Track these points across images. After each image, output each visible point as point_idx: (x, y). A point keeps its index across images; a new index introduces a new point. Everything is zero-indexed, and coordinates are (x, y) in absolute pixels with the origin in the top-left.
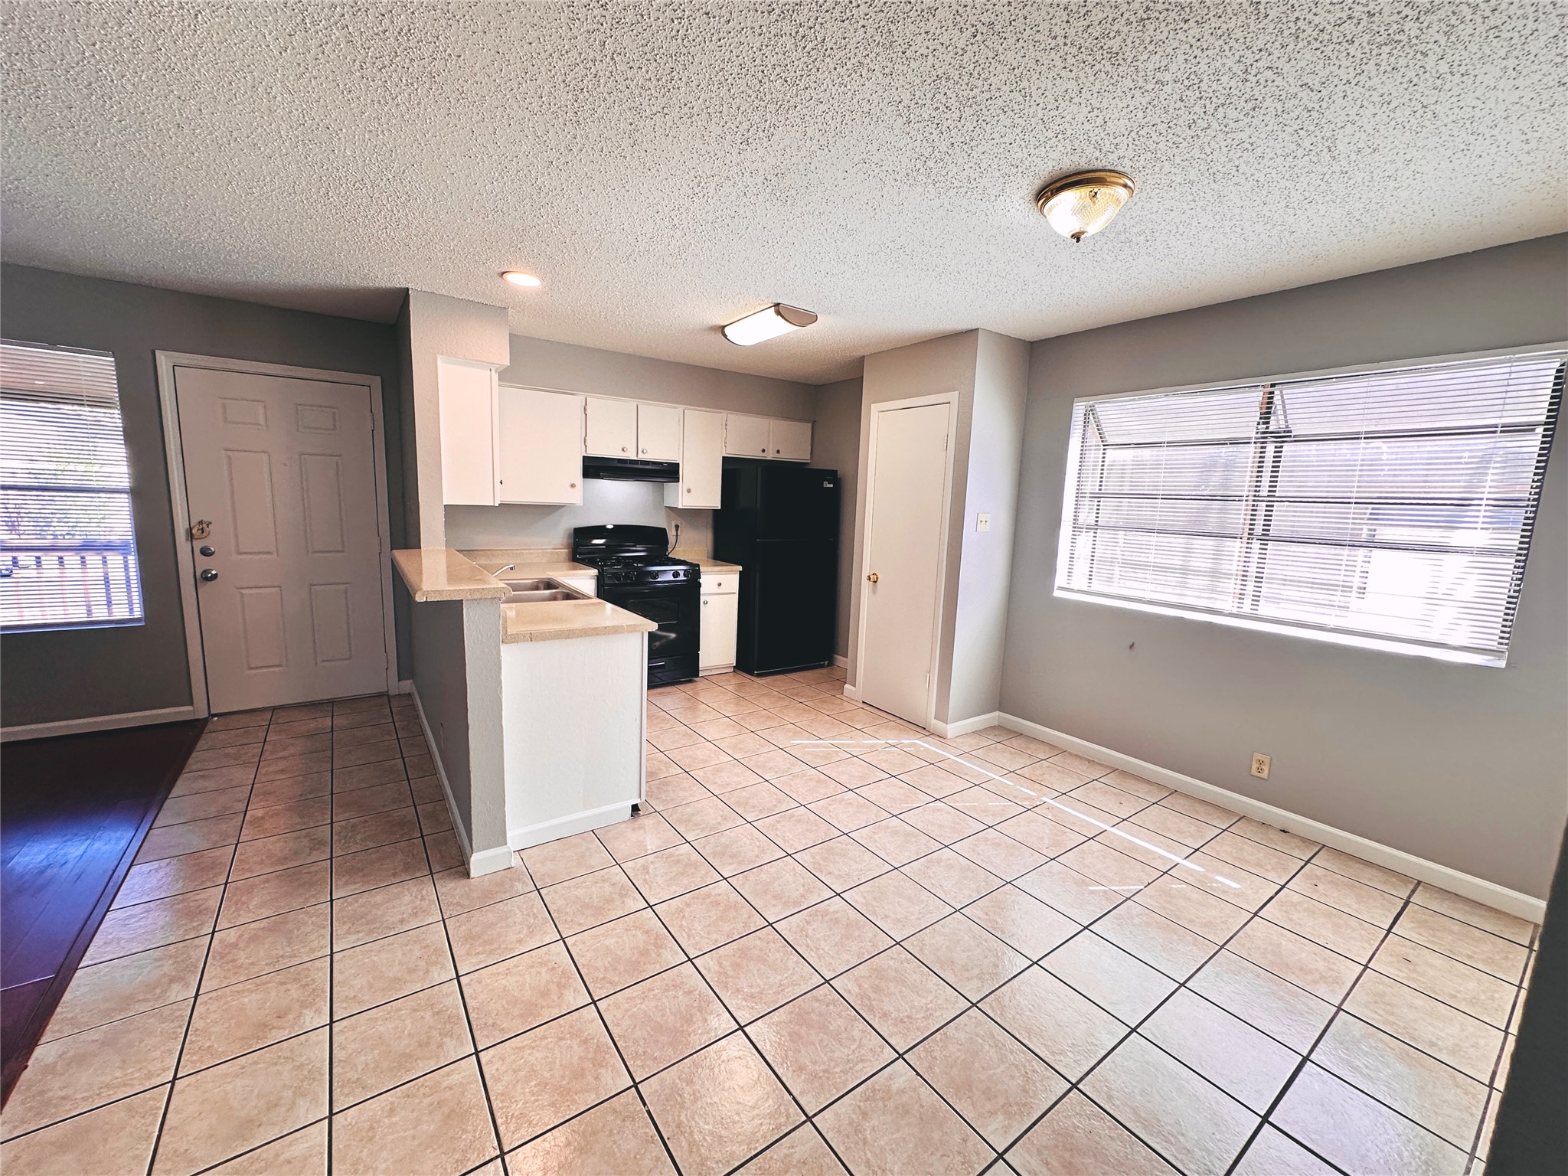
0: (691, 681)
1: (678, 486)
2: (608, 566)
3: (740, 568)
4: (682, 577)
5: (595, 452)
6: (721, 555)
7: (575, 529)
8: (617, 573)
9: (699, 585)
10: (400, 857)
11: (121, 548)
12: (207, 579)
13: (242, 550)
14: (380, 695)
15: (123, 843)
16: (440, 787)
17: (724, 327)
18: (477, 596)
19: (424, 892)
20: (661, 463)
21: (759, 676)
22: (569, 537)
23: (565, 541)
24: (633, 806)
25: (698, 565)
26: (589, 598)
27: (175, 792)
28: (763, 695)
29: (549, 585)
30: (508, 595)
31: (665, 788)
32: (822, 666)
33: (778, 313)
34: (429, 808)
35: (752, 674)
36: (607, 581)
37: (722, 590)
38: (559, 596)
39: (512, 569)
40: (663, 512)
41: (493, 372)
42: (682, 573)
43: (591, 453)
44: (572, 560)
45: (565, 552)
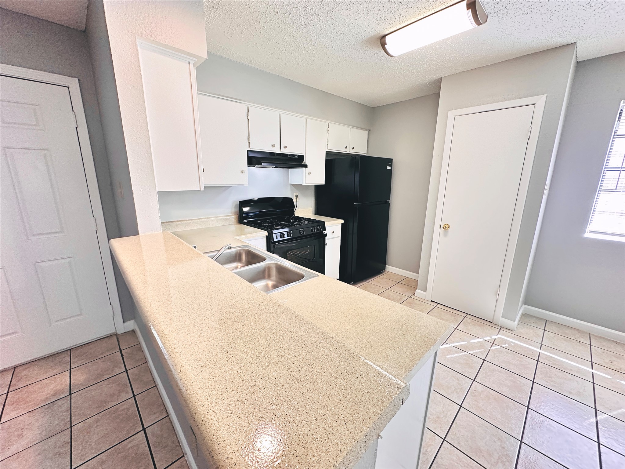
3: (342, 221)
5: (255, 147)
7: (240, 202)
9: (325, 234)
14: (109, 337)
17: (385, 36)
22: (235, 207)
25: (324, 222)
36: (275, 239)
37: (334, 235)
40: (289, 188)
41: (191, 65)
43: (252, 148)
44: (239, 223)
45: (233, 218)
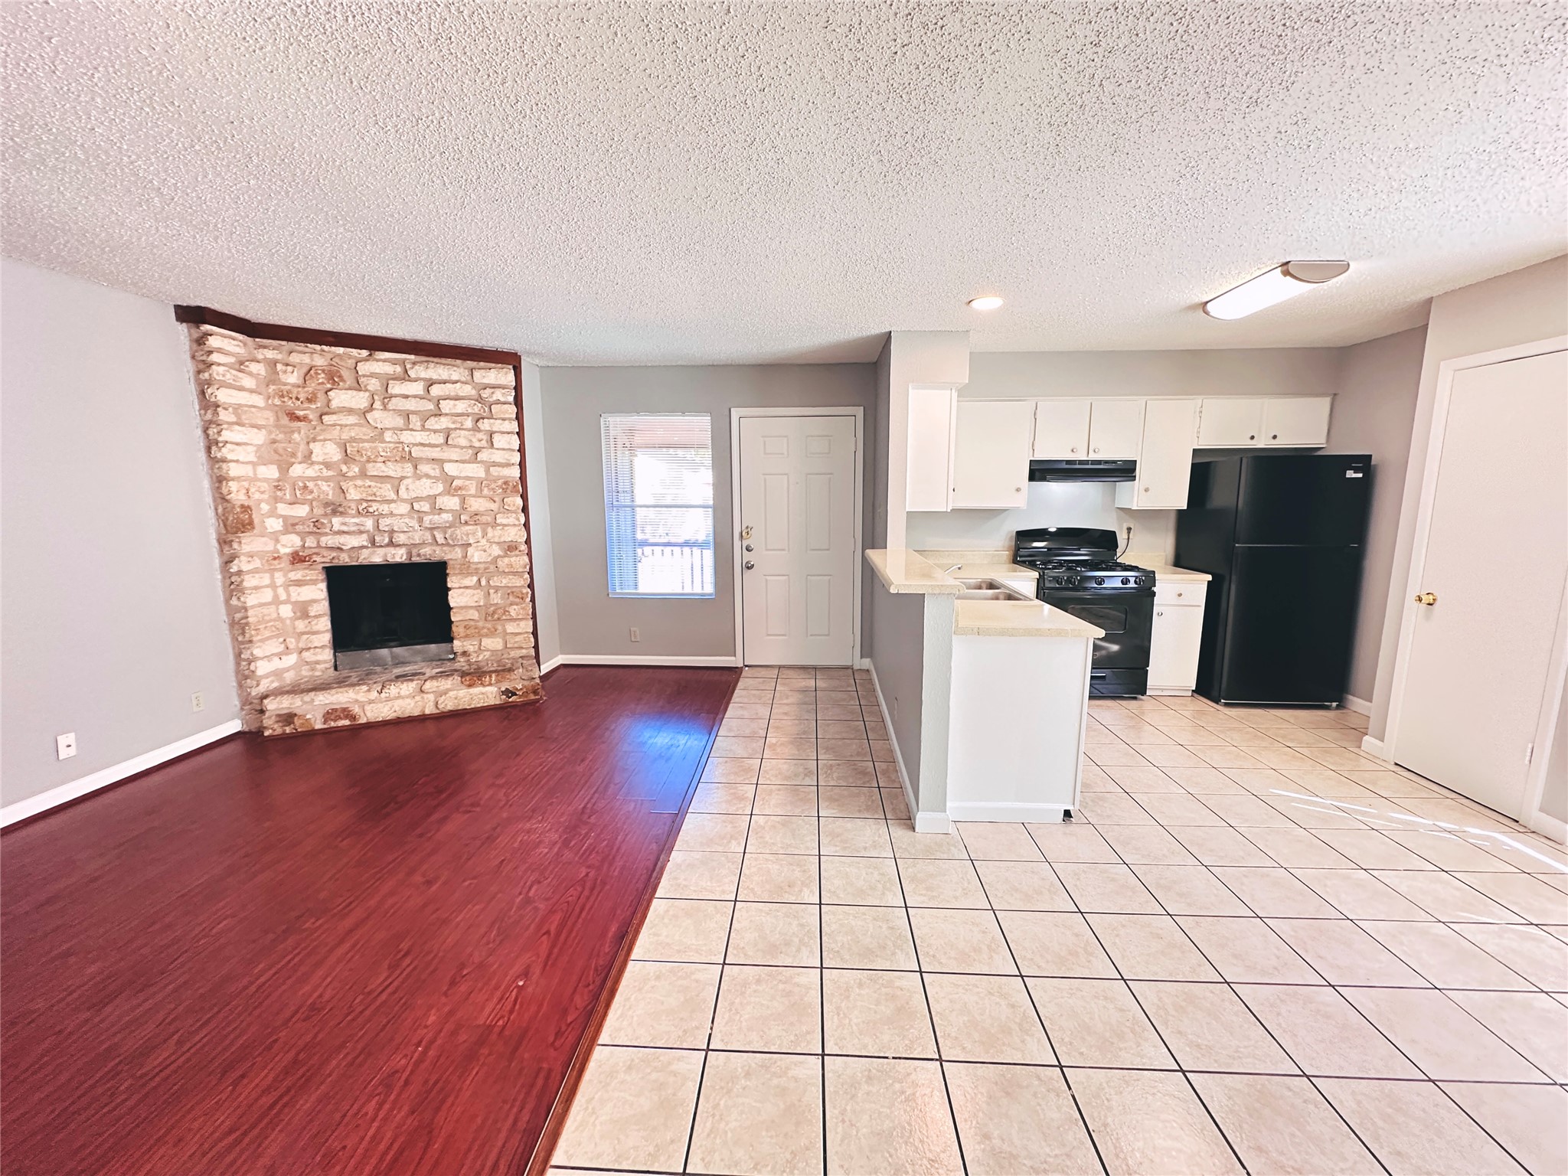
0: (1135, 698)
1: (1133, 486)
2: (1049, 569)
3: (1209, 577)
4: (1132, 584)
5: (1042, 455)
6: (1182, 560)
7: (1018, 532)
8: (1058, 577)
9: (1154, 594)
10: (863, 798)
11: (702, 546)
12: (748, 568)
13: (769, 548)
14: (846, 668)
15: (704, 743)
16: (891, 751)
17: (1205, 302)
18: (937, 591)
19: (881, 832)
20: (1114, 462)
21: (1226, 705)
22: (1010, 540)
23: (1007, 544)
24: (1065, 811)
25: (1154, 572)
26: (1031, 600)
27: (727, 715)
28: (1230, 729)
29: (991, 586)
30: (961, 592)
31: (1101, 803)
32: (1328, 708)
33: (1286, 273)
34: (884, 766)
35: (1217, 702)
36: (1048, 585)
37: (1181, 600)
38: (1001, 596)
39: (959, 568)
40: (1114, 515)
41: (953, 391)
42: (1132, 580)
43: (1039, 456)
44: (1015, 561)
45: (1006, 555)
